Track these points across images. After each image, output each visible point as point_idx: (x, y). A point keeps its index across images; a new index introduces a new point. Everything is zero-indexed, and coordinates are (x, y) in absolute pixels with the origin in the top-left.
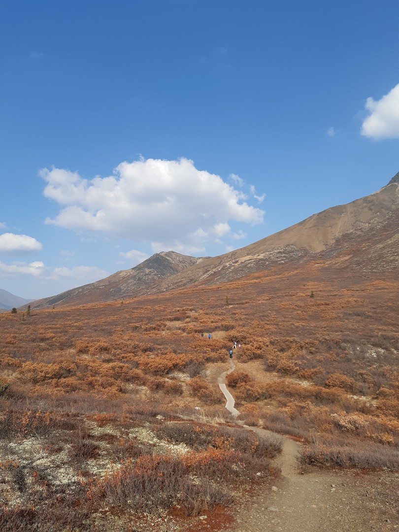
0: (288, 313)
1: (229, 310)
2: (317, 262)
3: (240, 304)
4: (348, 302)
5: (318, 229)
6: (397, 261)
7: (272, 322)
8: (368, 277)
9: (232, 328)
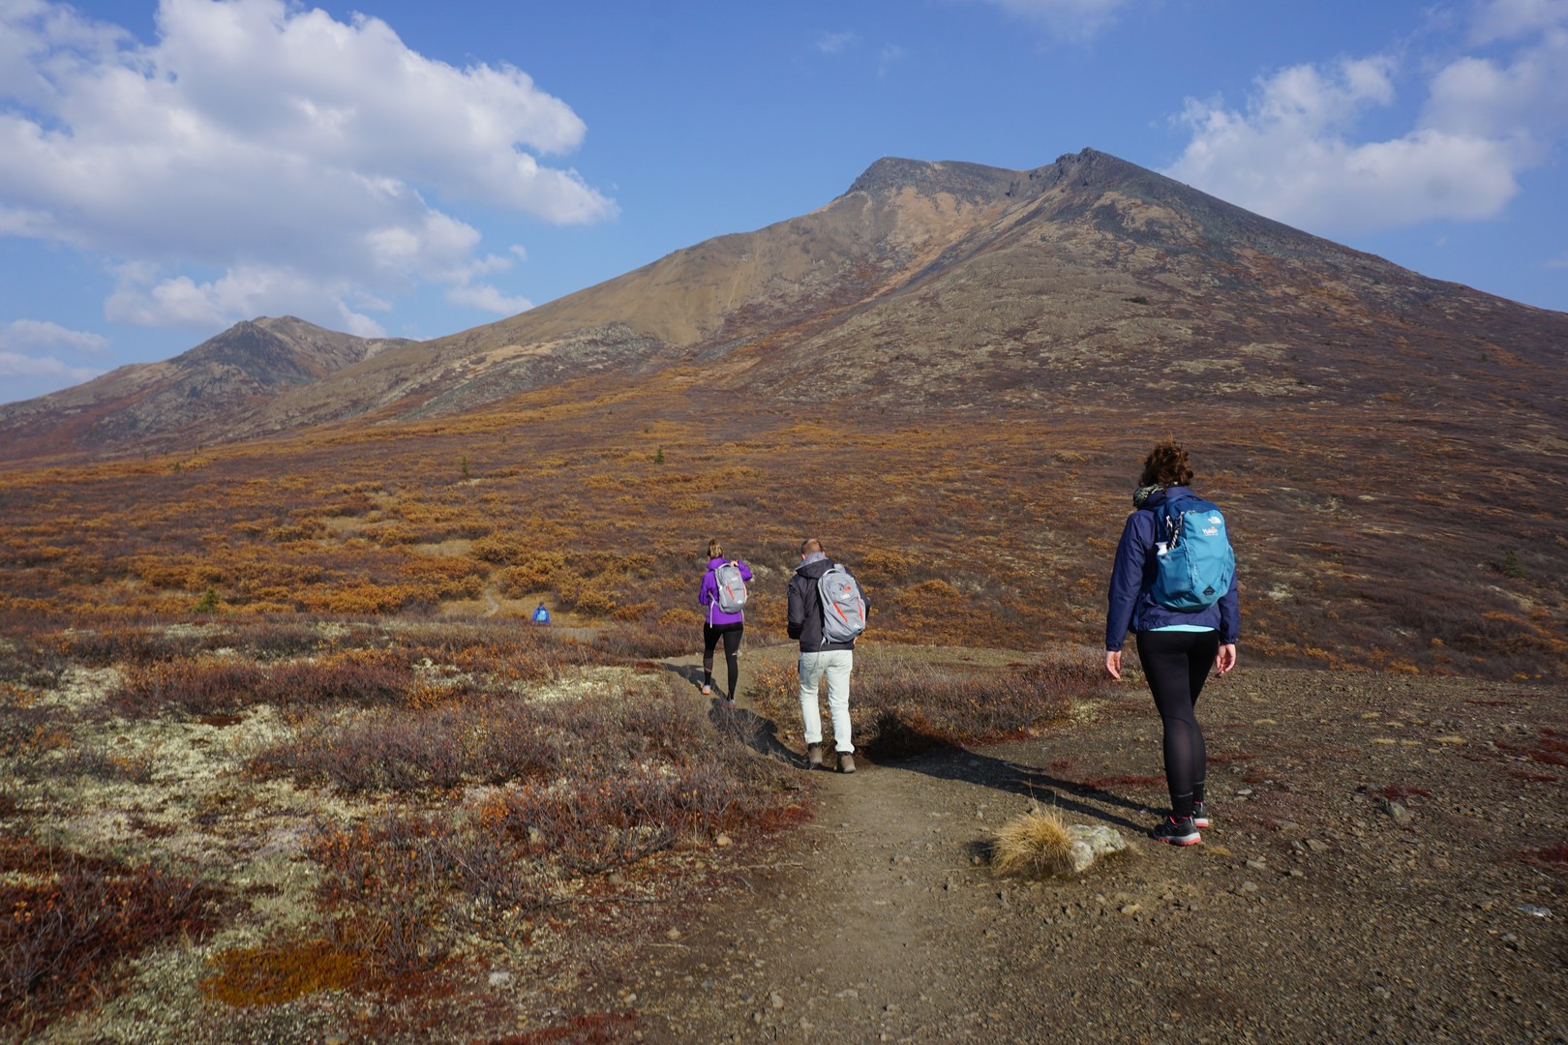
0: (603, 500)
1: (472, 492)
2: (681, 370)
3: (497, 476)
4: (730, 475)
5: (687, 288)
6: (850, 378)
7: (570, 520)
8: (787, 414)
9: (486, 532)
